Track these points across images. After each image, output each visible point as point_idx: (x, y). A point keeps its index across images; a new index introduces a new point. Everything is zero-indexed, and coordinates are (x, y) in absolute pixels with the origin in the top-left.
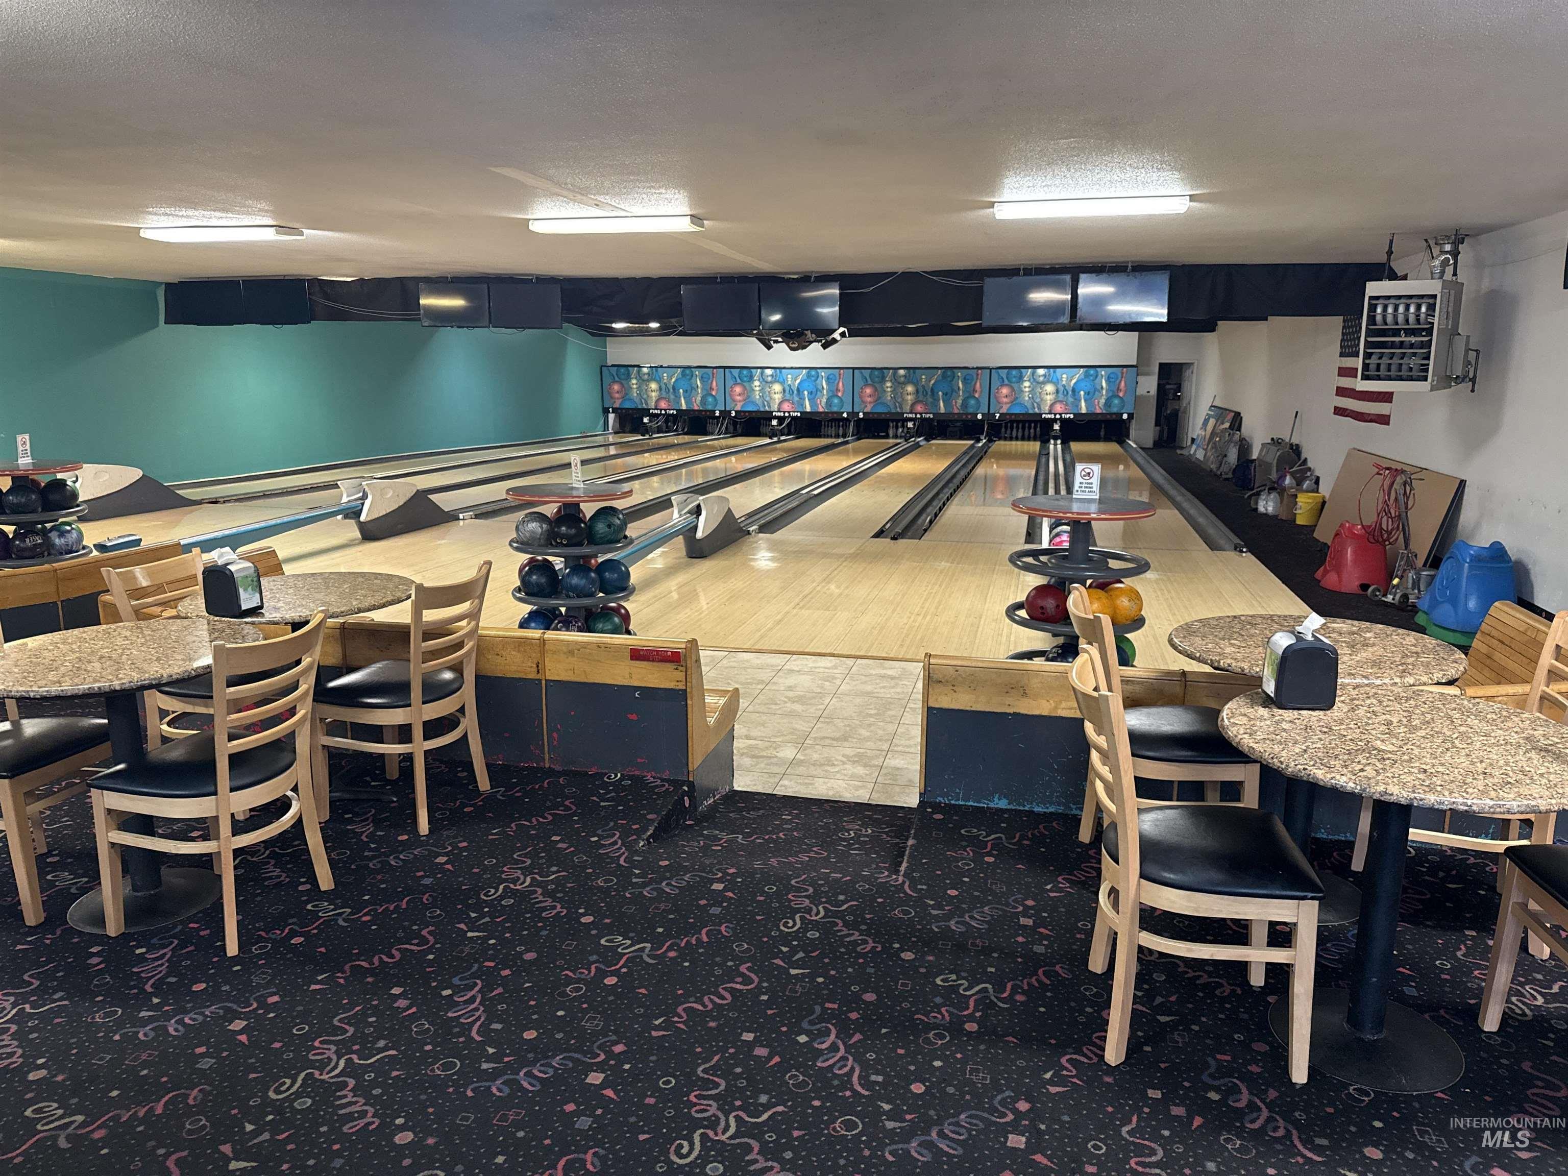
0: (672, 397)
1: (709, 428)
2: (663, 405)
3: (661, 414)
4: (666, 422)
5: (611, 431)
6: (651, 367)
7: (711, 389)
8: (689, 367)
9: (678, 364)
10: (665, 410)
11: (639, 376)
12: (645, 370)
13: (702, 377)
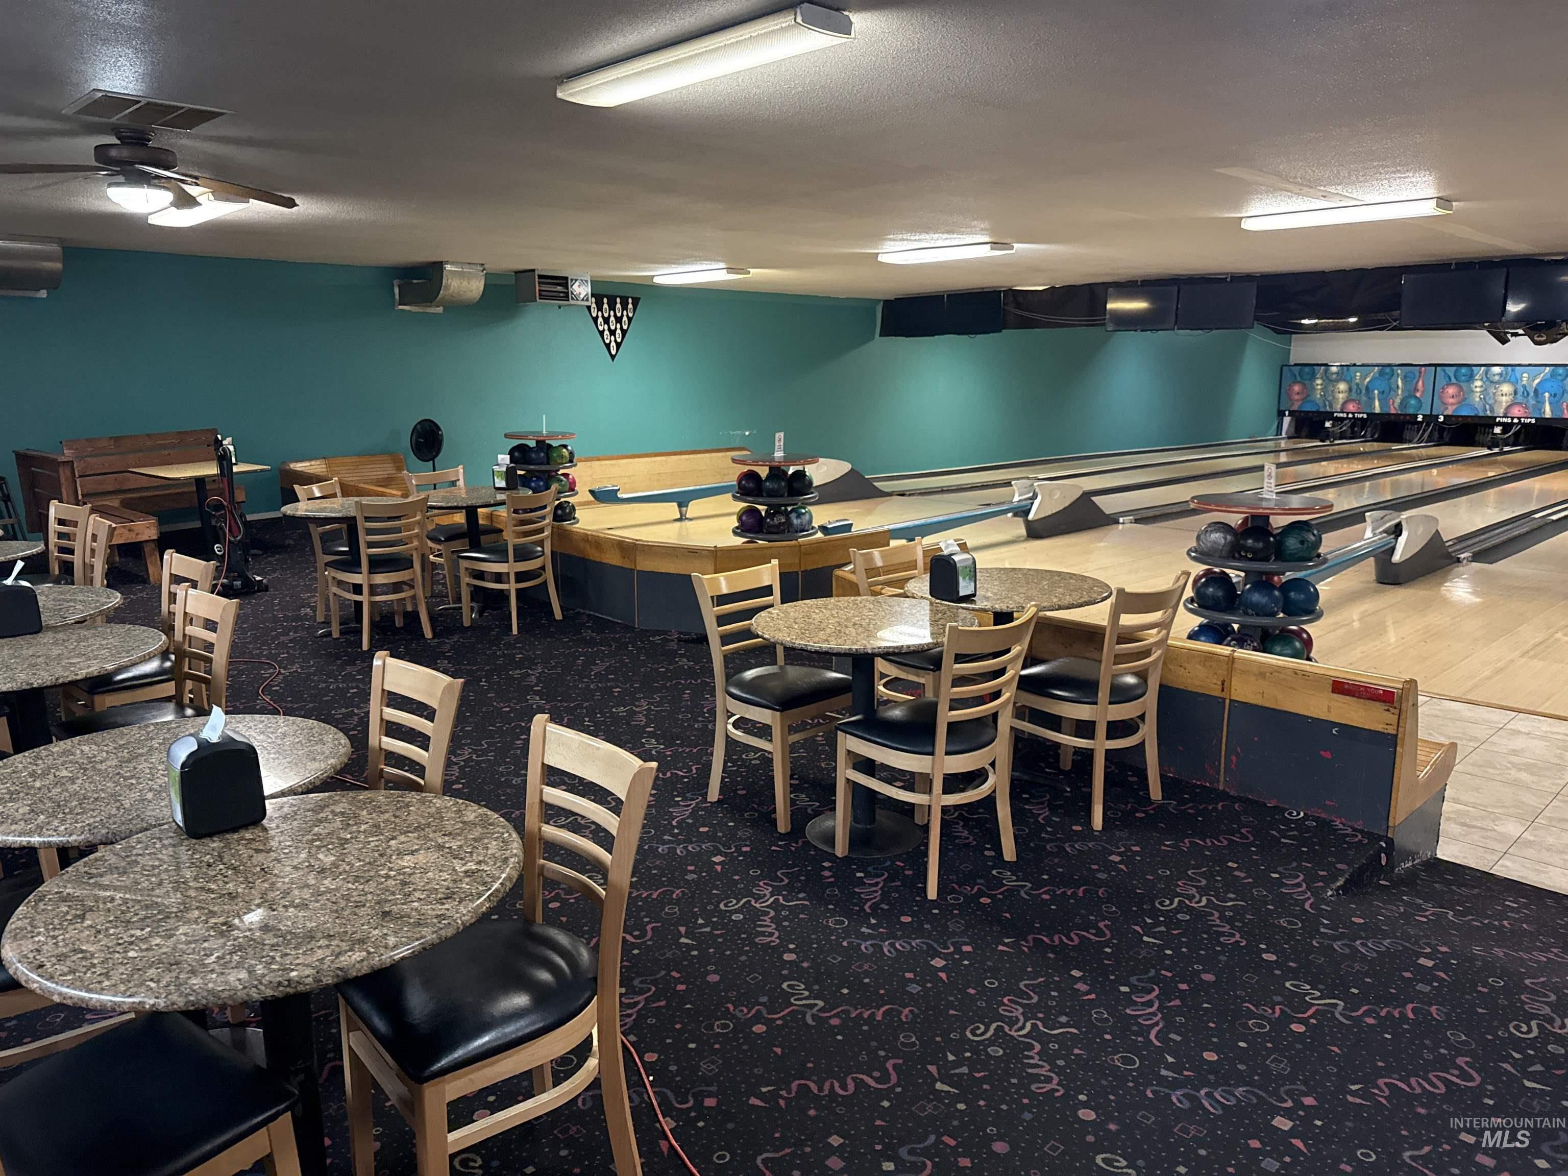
0: (1364, 398)
1: (1407, 435)
2: (1351, 407)
3: (1347, 418)
4: (1353, 426)
5: (1284, 435)
6: (1341, 366)
7: (1416, 390)
8: (1389, 365)
9: (1374, 362)
10: (1353, 413)
11: (1327, 376)
12: (1334, 369)
13: (1405, 377)
